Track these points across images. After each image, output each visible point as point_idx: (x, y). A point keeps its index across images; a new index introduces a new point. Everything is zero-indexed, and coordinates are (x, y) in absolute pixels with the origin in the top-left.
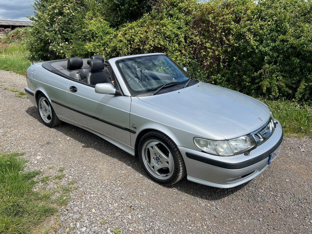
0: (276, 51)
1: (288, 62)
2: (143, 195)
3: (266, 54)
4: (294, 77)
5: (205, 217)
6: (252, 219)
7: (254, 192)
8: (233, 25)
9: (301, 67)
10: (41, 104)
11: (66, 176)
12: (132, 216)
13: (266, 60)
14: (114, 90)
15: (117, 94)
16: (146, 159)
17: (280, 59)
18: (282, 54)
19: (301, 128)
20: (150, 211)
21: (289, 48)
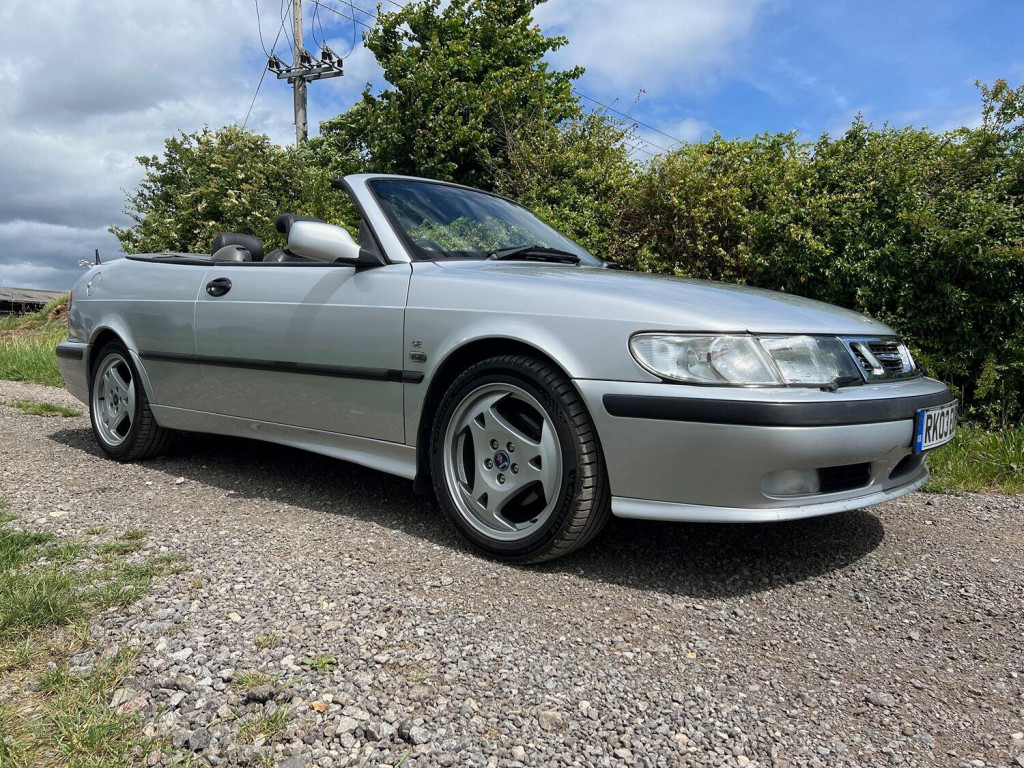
0: (887, 271)
1: (930, 302)
2: (439, 585)
3: (858, 280)
4: (958, 349)
5: (688, 632)
6: (880, 637)
7: (874, 580)
8: (746, 216)
9: (975, 315)
10: (102, 384)
11: (148, 546)
12: (389, 630)
13: (861, 297)
14: (354, 250)
15: (363, 264)
16: (458, 479)
17: (905, 296)
18: (910, 279)
19: (1012, 468)
20: (466, 620)
21: (929, 258)
